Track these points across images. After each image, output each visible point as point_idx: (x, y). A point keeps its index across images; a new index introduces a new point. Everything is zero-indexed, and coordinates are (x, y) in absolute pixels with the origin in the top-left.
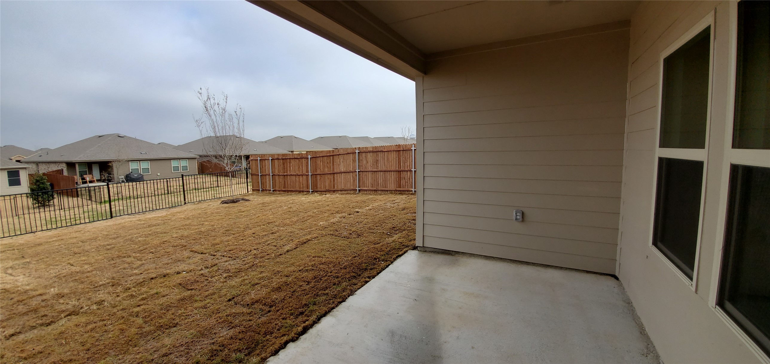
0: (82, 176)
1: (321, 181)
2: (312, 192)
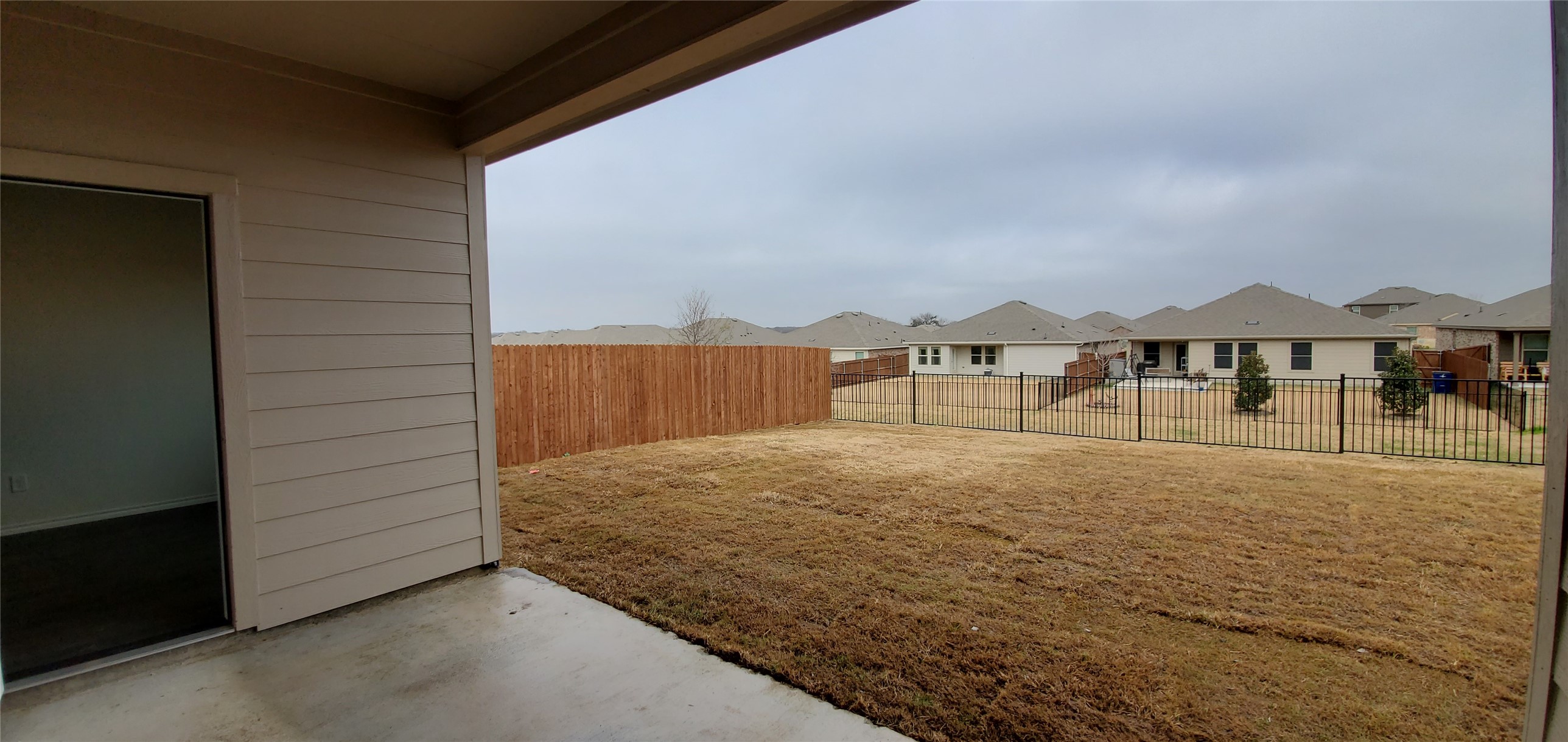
0: (1530, 364)
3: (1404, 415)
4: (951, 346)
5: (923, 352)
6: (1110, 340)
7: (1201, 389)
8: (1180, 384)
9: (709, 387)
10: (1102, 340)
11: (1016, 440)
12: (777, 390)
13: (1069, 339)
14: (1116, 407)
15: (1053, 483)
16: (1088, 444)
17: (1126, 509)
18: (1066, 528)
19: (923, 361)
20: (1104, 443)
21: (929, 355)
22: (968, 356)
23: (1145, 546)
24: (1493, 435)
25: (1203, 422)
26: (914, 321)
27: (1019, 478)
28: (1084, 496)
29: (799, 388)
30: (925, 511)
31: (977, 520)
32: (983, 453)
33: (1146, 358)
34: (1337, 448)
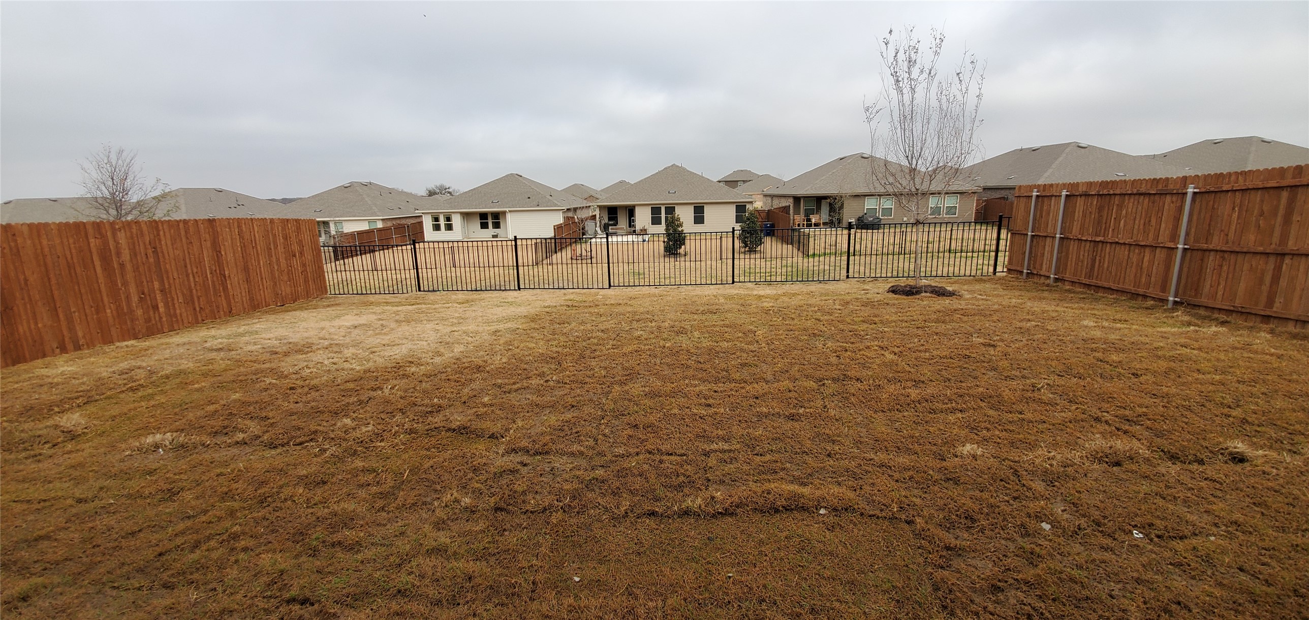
0: (807, 216)
1: (1220, 275)
2: (1175, 303)
3: (750, 251)
4: (461, 213)
5: (436, 219)
6: (585, 205)
7: (644, 241)
8: (630, 238)
9: (130, 276)
10: (579, 206)
11: (513, 300)
12: (246, 269)
13: (556, 205)
14: (591, 259)
15: (541, 348)
16: (572, 297)
17: (605, 368)
18: (553, 406)
19: (437, 228)
20: (585, 294)
21: (442, 222)
22: (477, 223)
23: (626, 413)
24: (795, 259)
25: (646, 265)
26: (430, 192)
27: (511, 347)
28: (569, 358)
29: (279, 265)
30: (398, 417)
31: (458, 418)
32: (480, 319)
33: (610, 219)
34: (730, 279)
